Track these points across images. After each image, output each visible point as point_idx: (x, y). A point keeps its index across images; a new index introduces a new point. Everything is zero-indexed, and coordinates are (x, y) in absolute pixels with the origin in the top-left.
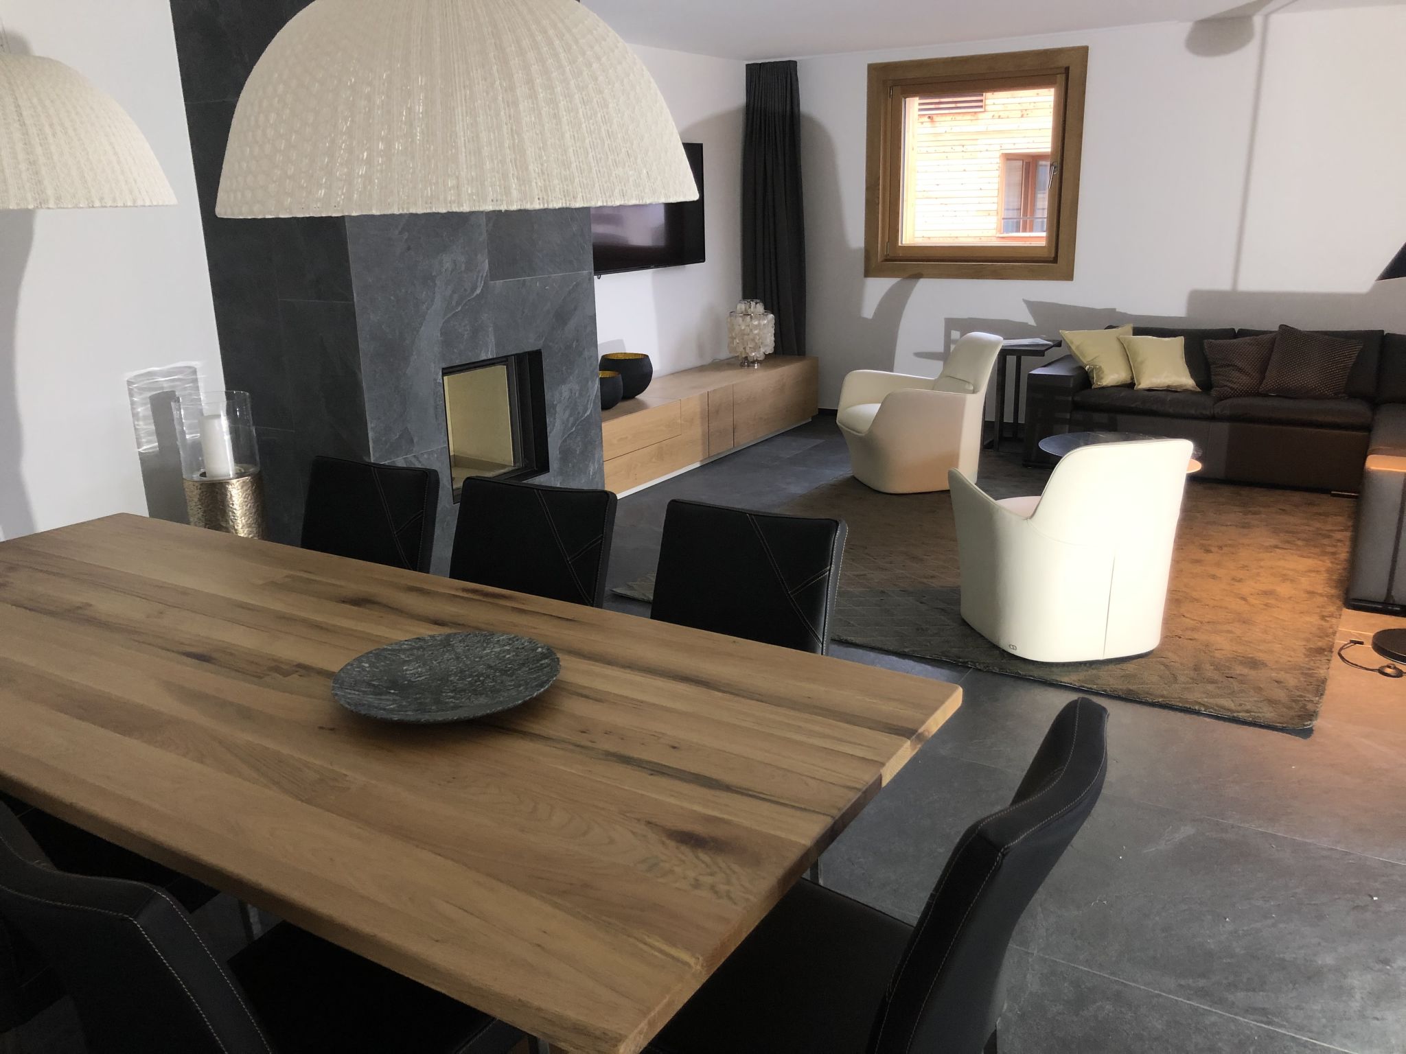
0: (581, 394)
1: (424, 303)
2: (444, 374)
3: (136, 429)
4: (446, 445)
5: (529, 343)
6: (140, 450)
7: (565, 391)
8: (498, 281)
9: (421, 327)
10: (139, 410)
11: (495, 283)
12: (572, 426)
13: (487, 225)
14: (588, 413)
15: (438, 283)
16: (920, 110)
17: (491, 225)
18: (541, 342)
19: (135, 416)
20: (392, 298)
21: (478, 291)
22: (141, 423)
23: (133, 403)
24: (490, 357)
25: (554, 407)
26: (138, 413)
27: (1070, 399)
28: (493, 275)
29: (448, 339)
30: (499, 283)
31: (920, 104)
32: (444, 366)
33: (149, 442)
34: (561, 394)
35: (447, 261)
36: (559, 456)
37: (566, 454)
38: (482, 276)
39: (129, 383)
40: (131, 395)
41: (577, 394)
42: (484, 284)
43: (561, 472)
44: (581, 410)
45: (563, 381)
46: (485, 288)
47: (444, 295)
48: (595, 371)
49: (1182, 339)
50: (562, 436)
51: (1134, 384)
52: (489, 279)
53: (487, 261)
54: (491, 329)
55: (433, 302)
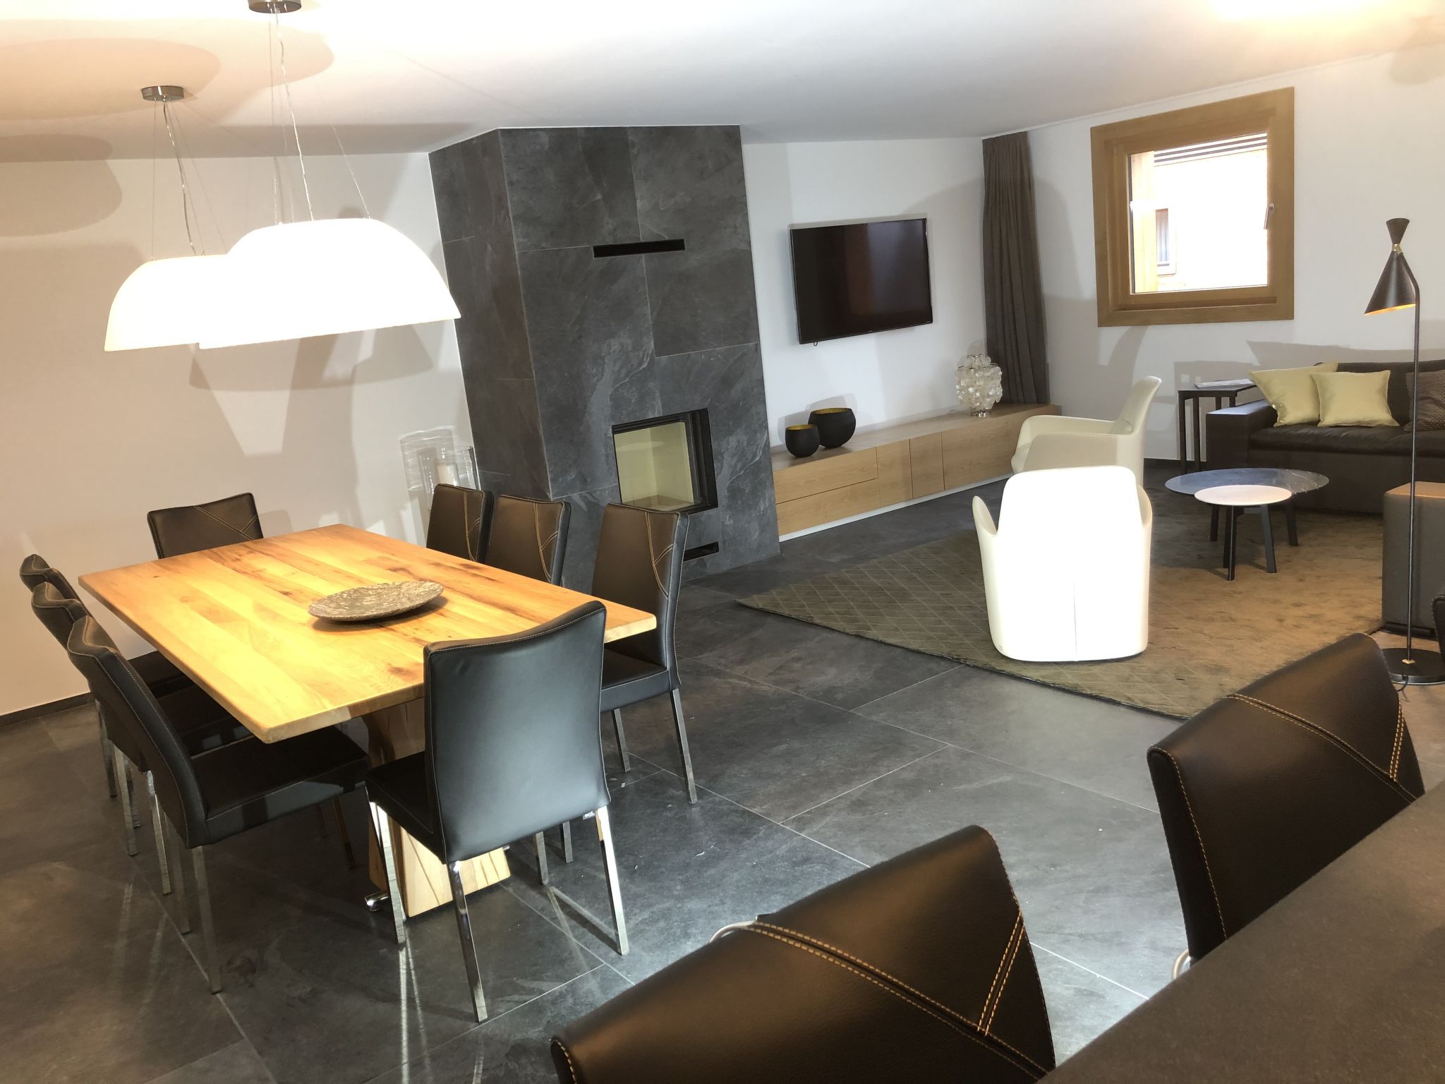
0: (748, 444)
1: (594, 377)
2: (614, 432)
3: (406, 475)
4: (617, 484)
5: (696, 404)
6: (410, 489)
7: (733, 441)
9: (592, 395)
10: (409, 461)
11: (661, 358)
12: (741, 470)
13: (652, 314)
14: (757, 459)
15: (606, 361)
16: (1156, 161)
17: (655, 313)
18: (707, 403)
19: (406, 465)
20: (566, 374)
21: (645, 366)
22: (410, 470)
23: (404, 456)
24: (657, 415)
25: (722, 454)
26: (408, 463)
27: (1246, 437)
28: (660, 350)
29: (617, 403)
30: (664, 358)
31: (1156, 156)
32: (613, 424)
33: (416, 484)
34: (728, 443)
35: (615, 345)
36: (727, 494)
37: (734, 492)
38: (648, 354)
39: (402, 442)
40: (403, 450)
41: (745, 444)
42: (650, 359)
43: (729, 507)
44: (749, 456)
45: (730, 433)
46: (651, 363)
47: (613, 371)
48: (764, 424)
49: (1387, 373)
50: (730, 479)
51: (1320, 421)
52: (654, 355)
53: (652, 341)
54: (657, 394)
55: (602, 375)
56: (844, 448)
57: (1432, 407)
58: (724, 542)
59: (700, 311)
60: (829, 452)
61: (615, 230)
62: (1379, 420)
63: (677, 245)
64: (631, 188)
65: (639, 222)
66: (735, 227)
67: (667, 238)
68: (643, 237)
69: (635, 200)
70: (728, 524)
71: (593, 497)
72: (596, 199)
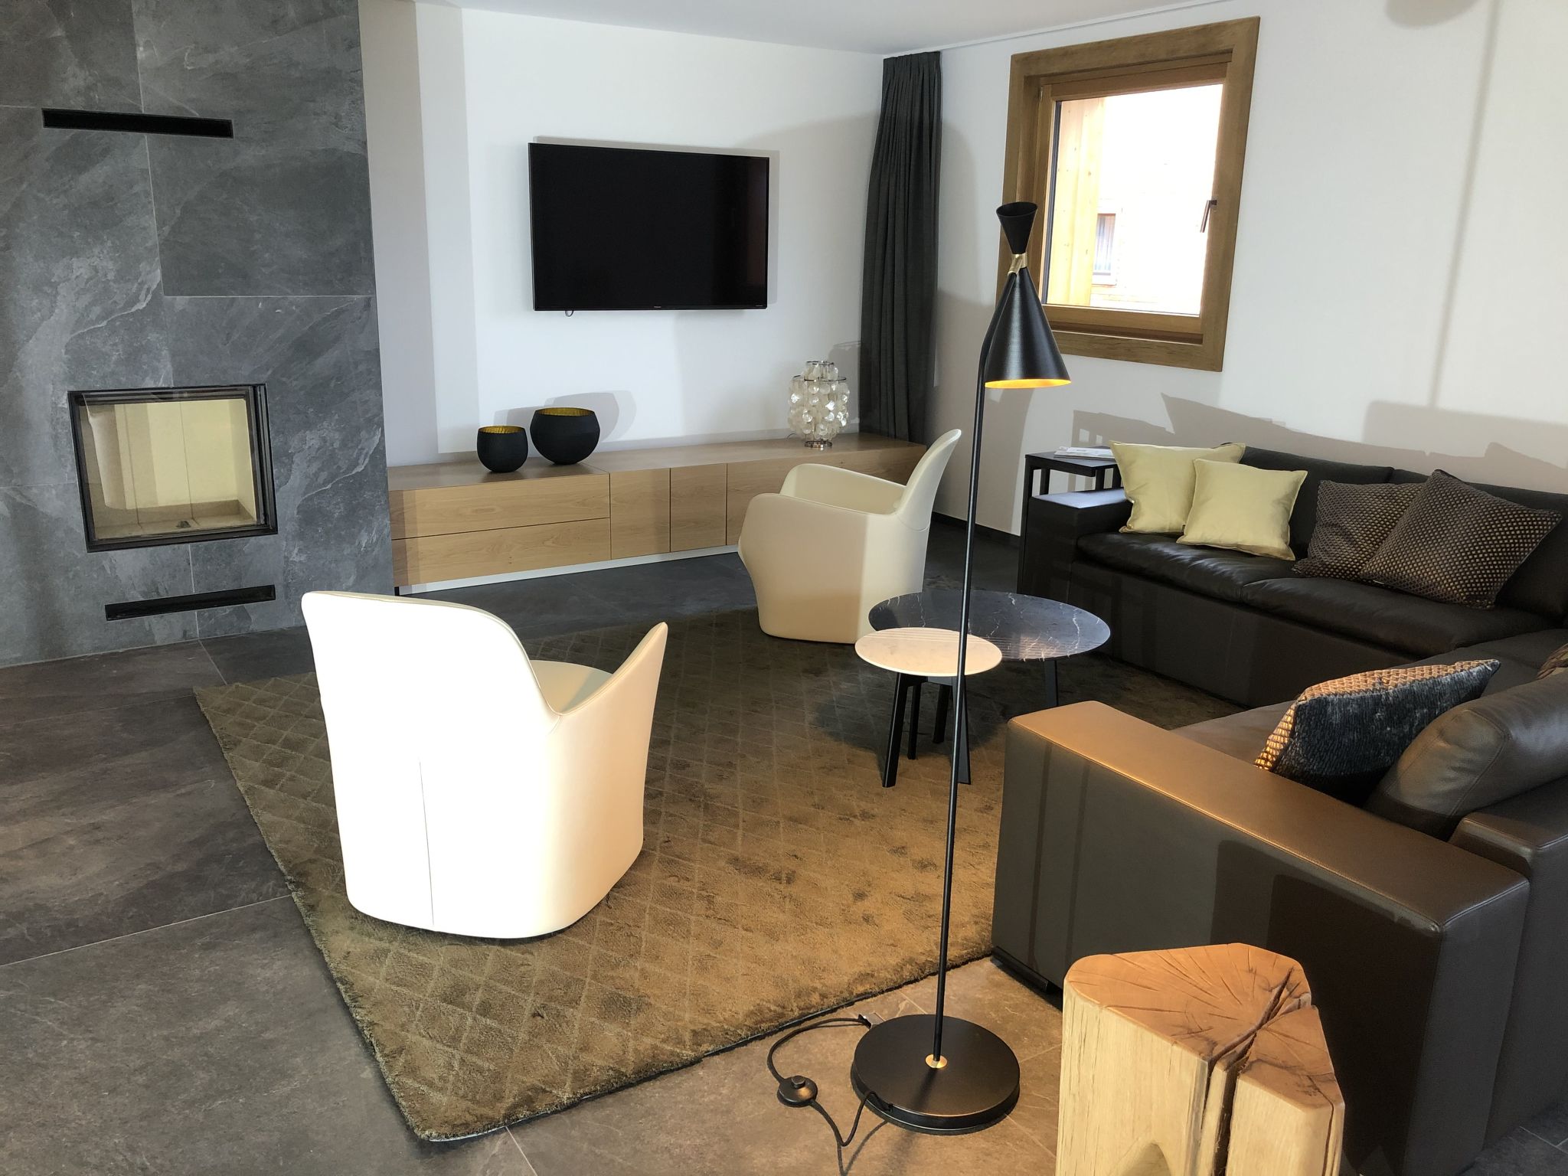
0: (344, 445)
1: (34, 312)
4: (76, 482)
7: (312, 437)
8: (178, 297)
9: (28, 341)
11: (175, 299)
12: (325, 483)
13: (159, 228)
14: (359, 469)
15: (62, 290)
17: (167, 229)
18: (264, 375)
21: (141, 306)
24: (161, 384)
25: (290, 455)
27: (1073, 542)
28: (173, 287)
29: (80, 357)
30: (180, 299)
32: (73, 388)
34: (304, 441)
35: (80, 267)
36: (296, 516)
37: (311, 515)
38: (148, 290)
41: (336, 445)
42: (152, 298)
43: (301, 536)
44: (344, 464)
45: (308, 425)
46: (155, 302)
47: (74, 306)
48: (376, 419)
49: (1302, 475)
50: (305, 494)
51: (1182, 534)
52: (162, 293)
53: (159, 271)
54: (165, 352)
55: (52, 312)
56: (579, 465)
57: (1338, 540)
58: (287, 586)
59: (258, 236)
60: (558, 468)
61: (89, 88)
62: (1266, 548)
63: (220, 129)
64: (126, 28)
65: (141, 81)
66: (337, 117)
67: (197, 115)
68: (146, 107)
69: (134, 46)
70: (297, 559)
71: (25, 497)
72: (53, 35)
